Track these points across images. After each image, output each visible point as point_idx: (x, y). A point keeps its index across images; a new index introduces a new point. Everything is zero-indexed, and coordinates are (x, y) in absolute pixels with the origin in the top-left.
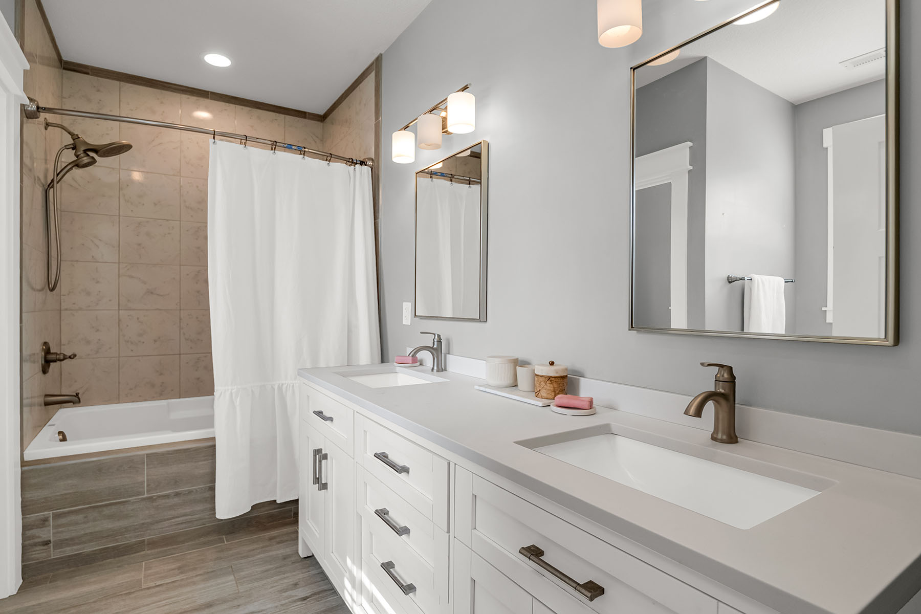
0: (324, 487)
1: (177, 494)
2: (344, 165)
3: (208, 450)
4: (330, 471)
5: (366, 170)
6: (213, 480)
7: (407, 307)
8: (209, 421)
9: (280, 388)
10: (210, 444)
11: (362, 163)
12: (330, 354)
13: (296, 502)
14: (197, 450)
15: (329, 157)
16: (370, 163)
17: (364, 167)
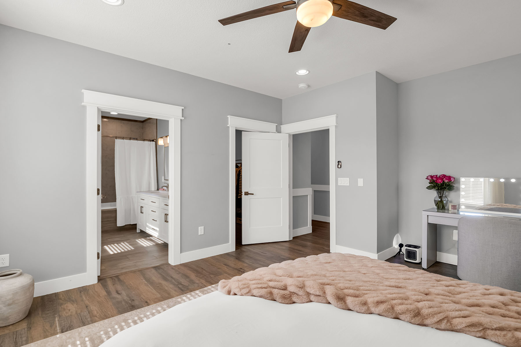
0: (143, 213)
1: (108, 221)
2: (148, 142)
3: (115, 211)
4: (144, 210)
5: (154, 143)
6: (116, 218)
7: (163, 177)
8: (115, 205)
9: (132, 197)
10: (115, 210)
11: (153, 141)
12: (145, 188)
13: (136, 224)
14: (112, 211)
15: (144, 140)
16: (155, 141)
17: (153, 142)
